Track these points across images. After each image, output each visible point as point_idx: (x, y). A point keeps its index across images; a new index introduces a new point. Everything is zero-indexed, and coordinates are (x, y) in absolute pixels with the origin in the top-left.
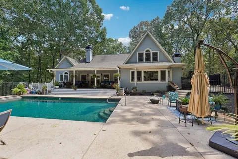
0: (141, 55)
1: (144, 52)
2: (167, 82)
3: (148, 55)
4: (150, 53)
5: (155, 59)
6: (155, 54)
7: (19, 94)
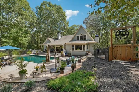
0: (78, 37)
1: (80, 36)
2: (86, 51)
3: (81, 37)
4: (82, 36)
5: (85, 39)
6: (85, 36)
7: (29, 54)
